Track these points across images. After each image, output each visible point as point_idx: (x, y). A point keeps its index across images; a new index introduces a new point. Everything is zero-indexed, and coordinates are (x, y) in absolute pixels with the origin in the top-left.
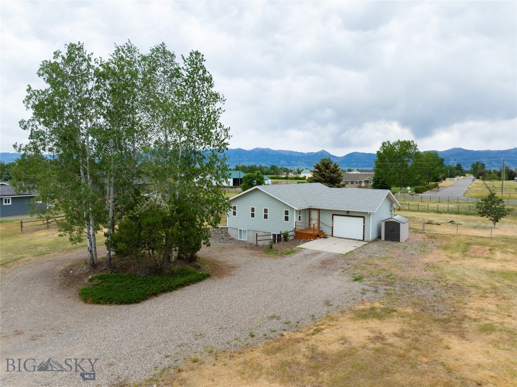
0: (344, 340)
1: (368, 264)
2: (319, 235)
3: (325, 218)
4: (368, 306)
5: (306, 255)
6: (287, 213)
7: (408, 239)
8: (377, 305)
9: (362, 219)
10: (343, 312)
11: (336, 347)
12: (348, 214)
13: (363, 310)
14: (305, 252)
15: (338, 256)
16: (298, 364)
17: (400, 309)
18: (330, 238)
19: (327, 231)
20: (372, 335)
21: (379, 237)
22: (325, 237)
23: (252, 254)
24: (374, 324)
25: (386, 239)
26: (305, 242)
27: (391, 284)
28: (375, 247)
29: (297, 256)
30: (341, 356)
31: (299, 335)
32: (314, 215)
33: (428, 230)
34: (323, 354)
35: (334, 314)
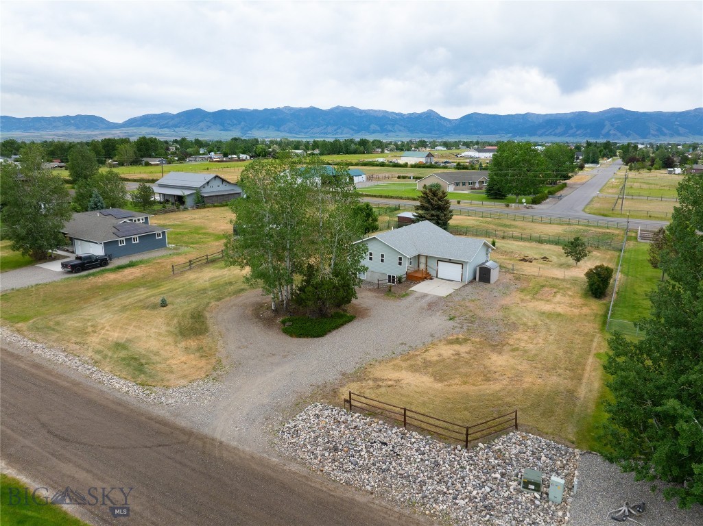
0: (440, 355)
1: (460, 306)
2: (427, 277)
3: (432, 263)
4: (455, 337)
5: (417, 298)
6: (400, 259)
7: (498, 280)
8: (460, 336)
9: (461, 265)
10: (440, 341)
11: (436, 358)
12: (450, 261)
13: (452, 340)
14: (416, 295)
15: (441, 298)
16: (418, 365)
17: (473, 339)
18: (435, 279)
19: (433, 273)
20: (454, 353)
21: (475, 278)
22: (431, 279)
23: (377, 297)
24: (456, 347)
25: (480, 280)
26: (415, 284)
27: (472, 322)
28: (469, 288)
29: (410, 299)
30: (438, 362)
31: (417, 353)
32: (423, 260)
33: (517, 270)
34: (429, 361)
35: (435, 341)
